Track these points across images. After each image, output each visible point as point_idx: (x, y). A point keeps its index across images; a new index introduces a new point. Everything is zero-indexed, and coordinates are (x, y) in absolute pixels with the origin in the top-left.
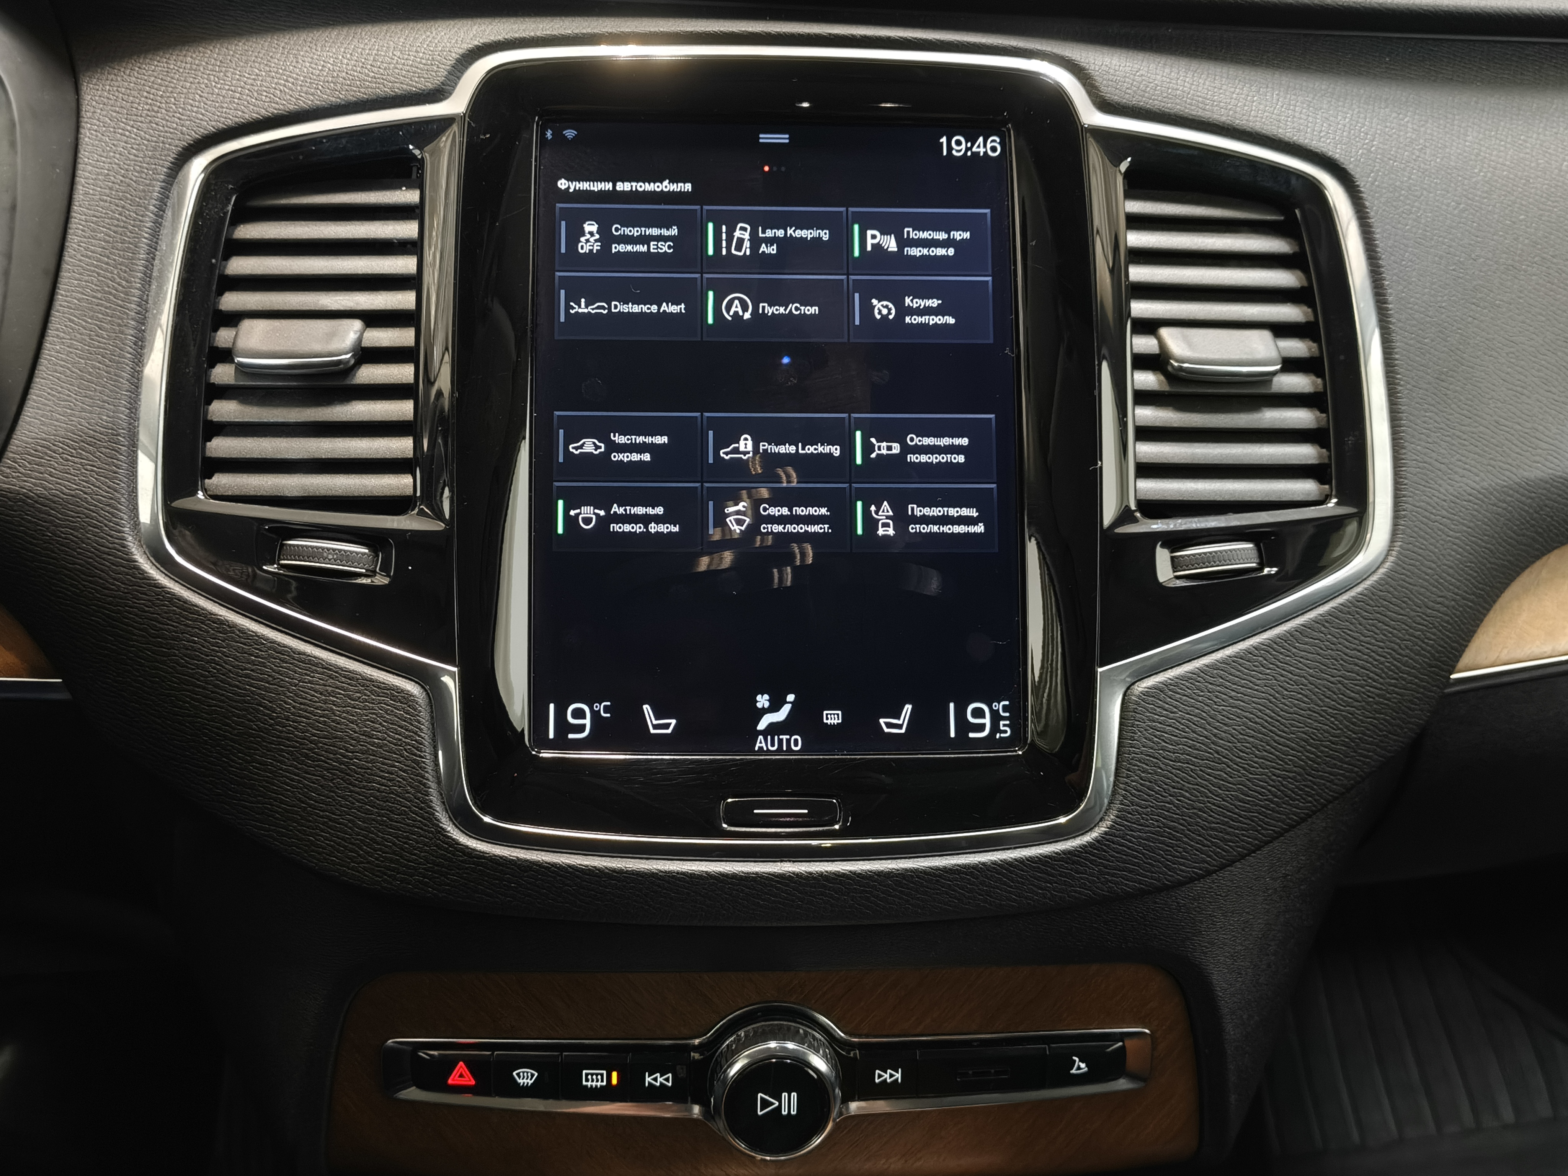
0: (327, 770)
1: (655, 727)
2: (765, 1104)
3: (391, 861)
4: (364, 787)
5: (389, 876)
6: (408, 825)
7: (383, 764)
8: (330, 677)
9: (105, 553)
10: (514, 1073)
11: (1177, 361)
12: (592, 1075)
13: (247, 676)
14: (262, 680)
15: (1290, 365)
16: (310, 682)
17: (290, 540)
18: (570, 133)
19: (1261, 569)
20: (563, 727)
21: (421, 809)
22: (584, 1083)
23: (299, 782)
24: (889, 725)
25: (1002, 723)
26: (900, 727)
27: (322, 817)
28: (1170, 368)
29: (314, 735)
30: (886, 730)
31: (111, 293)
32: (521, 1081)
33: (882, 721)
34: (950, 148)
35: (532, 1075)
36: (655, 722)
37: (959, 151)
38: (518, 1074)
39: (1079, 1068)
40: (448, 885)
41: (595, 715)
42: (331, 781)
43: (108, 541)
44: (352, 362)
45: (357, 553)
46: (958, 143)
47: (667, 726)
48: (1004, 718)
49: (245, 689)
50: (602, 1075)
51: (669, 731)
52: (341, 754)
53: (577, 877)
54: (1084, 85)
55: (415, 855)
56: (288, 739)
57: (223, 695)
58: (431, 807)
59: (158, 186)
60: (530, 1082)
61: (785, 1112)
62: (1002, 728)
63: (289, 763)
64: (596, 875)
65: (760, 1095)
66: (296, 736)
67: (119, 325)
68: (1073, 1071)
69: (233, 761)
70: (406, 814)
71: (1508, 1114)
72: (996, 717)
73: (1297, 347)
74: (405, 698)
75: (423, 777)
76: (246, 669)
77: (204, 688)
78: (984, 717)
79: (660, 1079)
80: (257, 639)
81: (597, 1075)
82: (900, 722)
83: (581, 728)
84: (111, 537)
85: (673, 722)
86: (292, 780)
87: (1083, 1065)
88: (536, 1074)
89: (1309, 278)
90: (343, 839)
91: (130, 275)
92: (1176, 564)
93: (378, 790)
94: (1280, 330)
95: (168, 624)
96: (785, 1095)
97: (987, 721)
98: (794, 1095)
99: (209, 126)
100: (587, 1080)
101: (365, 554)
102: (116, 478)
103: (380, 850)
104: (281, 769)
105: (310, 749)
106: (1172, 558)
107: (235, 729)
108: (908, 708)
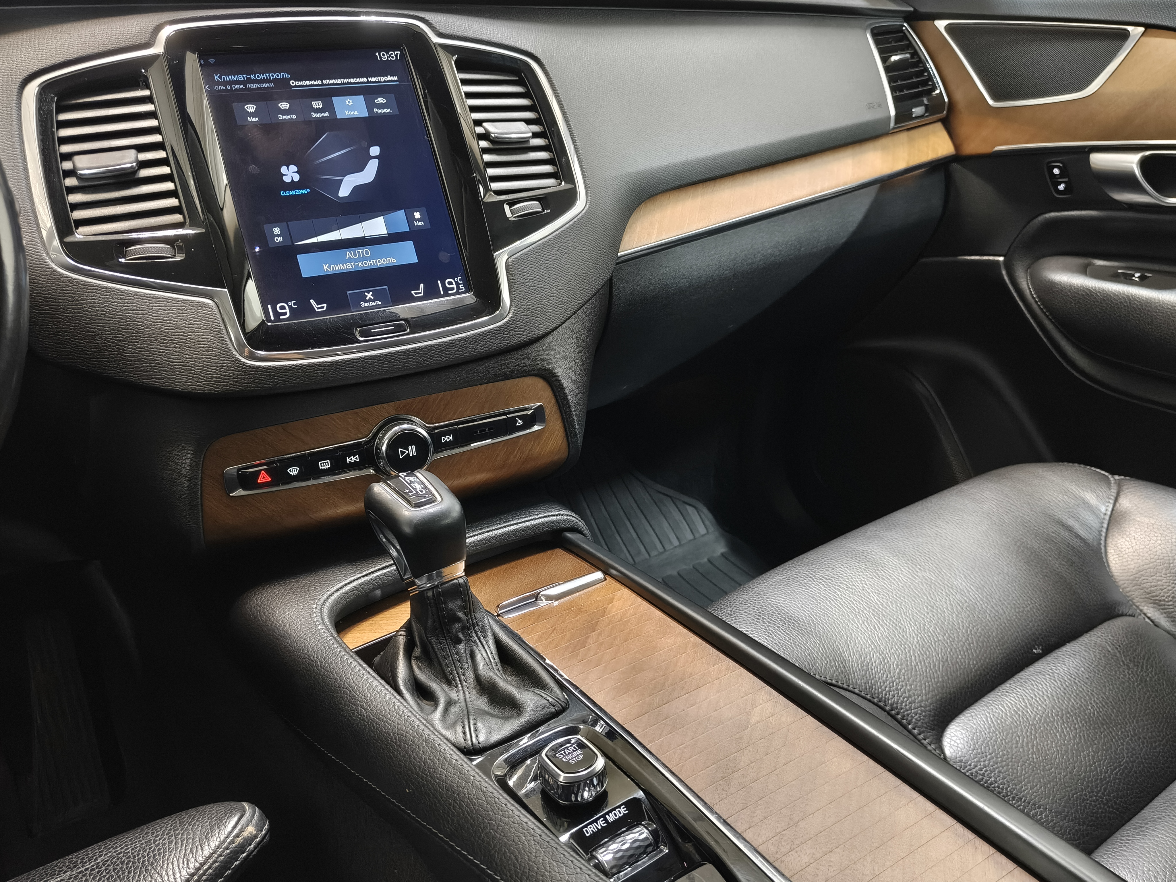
0: (176, 344)
1: (318, 308)
2: (403, 453)
3: (216, 378)
4: (196, 348)
5: (216, 385)
6: (221, 360)
7: (203, 335)
8: (168, 302)
9: (36, 267)
10: (288, 471)
11: (494, 134)
12: (323, 463)
13: (125, 309)
14: (134, 310)
15: (535, 135)
16: (158, 306)
17: (130, 247)
18: (212, 61)
19: (544, 211)
20: (277, 314)
21: (226, 352)
22: (320, 468)
23: (163, 352)
24: (416, 294)
25: (460, 286)
26: (420, 293)
27: (178, 365)
28: (491, 138)
29: (166, 329)
30: (416, 296)
31: (5, 149)
32: (292, 473)
33: (413, 292)
34: (381, 57)
35: (297, 469)
36: (317, 306)
37: (385, 58)
38: (290, 471)
39: (519, 423)
40: (246, 383)
41: (290, 307)
42: (179, 348)
43: (36, 261)
44: (137, 168)
45: (165, 248)
46: (384, 55)
47: (323, 307)
48: (461, 284)
49: (126, 316)
50: (328, 462)
51: (324, 309)
52: (181, 335)
53: (304, 368)
54: (430, 27)
55: (228, 373)
56: (153, 334)
57: (115, 321)
58: (230, 350)
59: (15, 98)
60: (296, 473)
61: (411, 455)
62: (461, 288)
63: (156, 344)
64: (312, 366)
65: (400, 449)
66: (157, 332)
67: (13, 162)
68: (517, 425)
69: (126, 350)
70: (219, 355)
71: (676, 543)
72: (457, 284)
73: (536, 128)
74: (207, 306)
75: (224, 338)
76: (124, 306)
77: (104, 320)
78: (453, 284)
79: (354, 459)
80: (127, 293)
81: (325, 463)
82: (420, 291)
83: (285, 314)
84: (38, 259)
85: (325, 305)
86: (160, 352)
87: (521, 421)
88: (298, 469)
89: (534, 101)
90: (191, 373)
91: (12, 139)
92: (512, 212)
93: (203, 348)
94: (528, 122)
95: (78, 294)
96: (410, 447)
97: (454, 286)
98: (413, 446)
99: (35, 68)
100: (322, 466)
101: (168, 248)
102: (33, 232)
103: (210, 374)
104: (153, 348)
105: (165, 336)
106: (511, 210)
107: (124, 335)
108: (422, 285)
